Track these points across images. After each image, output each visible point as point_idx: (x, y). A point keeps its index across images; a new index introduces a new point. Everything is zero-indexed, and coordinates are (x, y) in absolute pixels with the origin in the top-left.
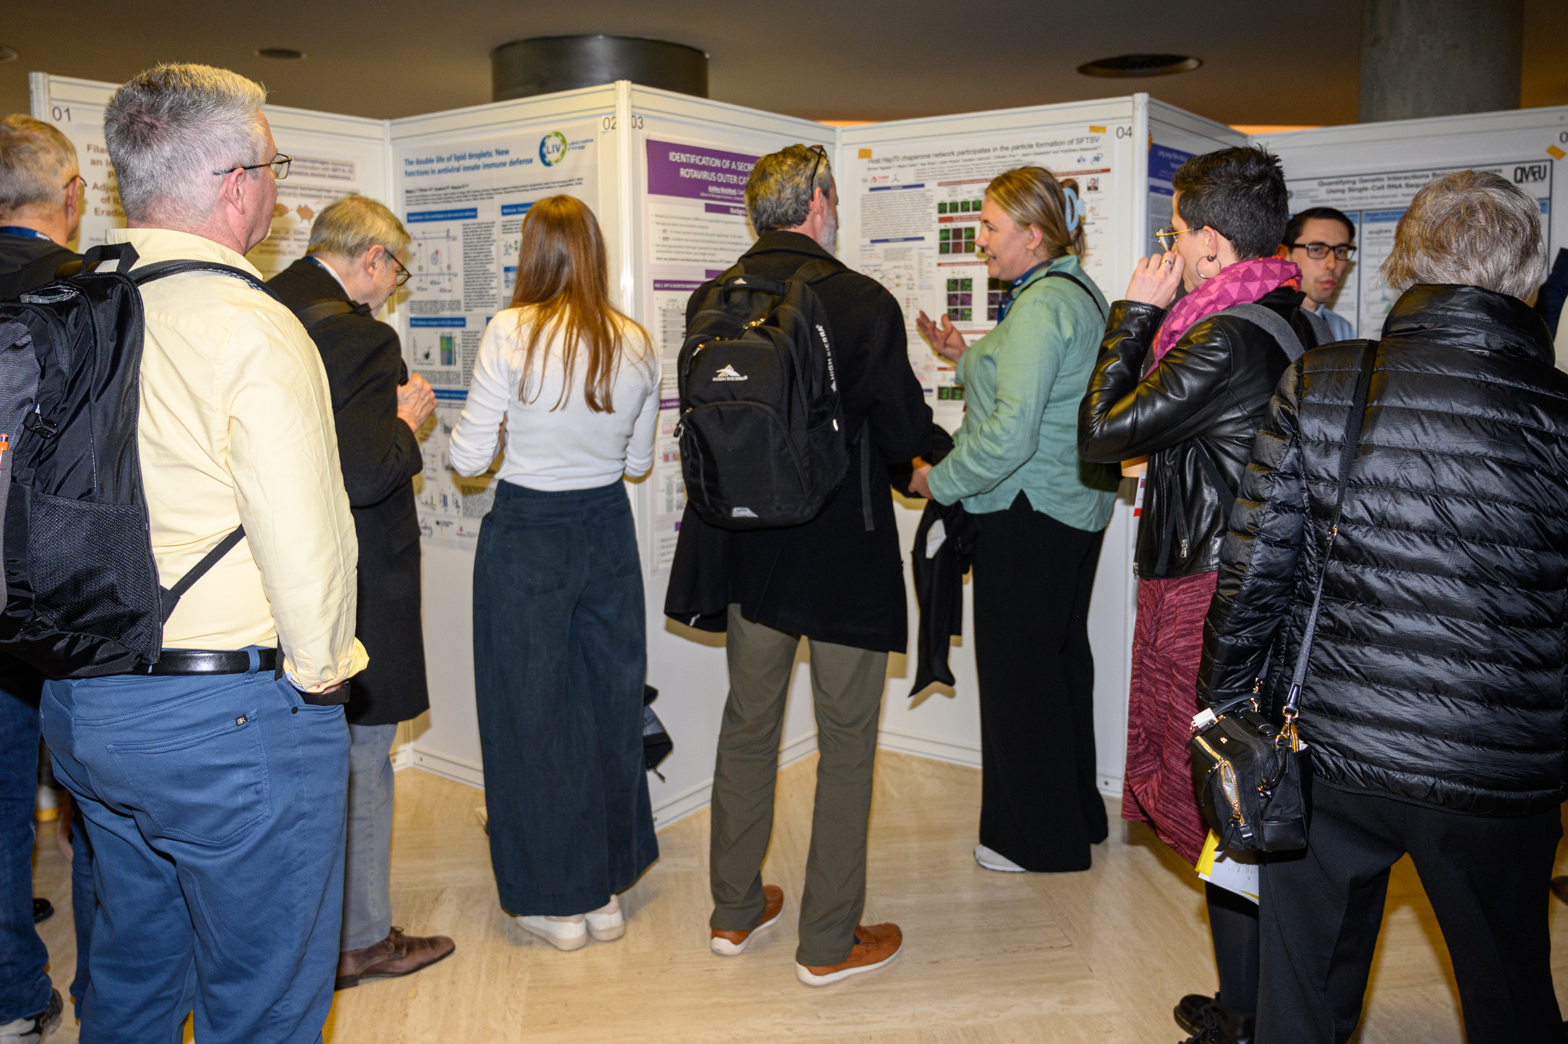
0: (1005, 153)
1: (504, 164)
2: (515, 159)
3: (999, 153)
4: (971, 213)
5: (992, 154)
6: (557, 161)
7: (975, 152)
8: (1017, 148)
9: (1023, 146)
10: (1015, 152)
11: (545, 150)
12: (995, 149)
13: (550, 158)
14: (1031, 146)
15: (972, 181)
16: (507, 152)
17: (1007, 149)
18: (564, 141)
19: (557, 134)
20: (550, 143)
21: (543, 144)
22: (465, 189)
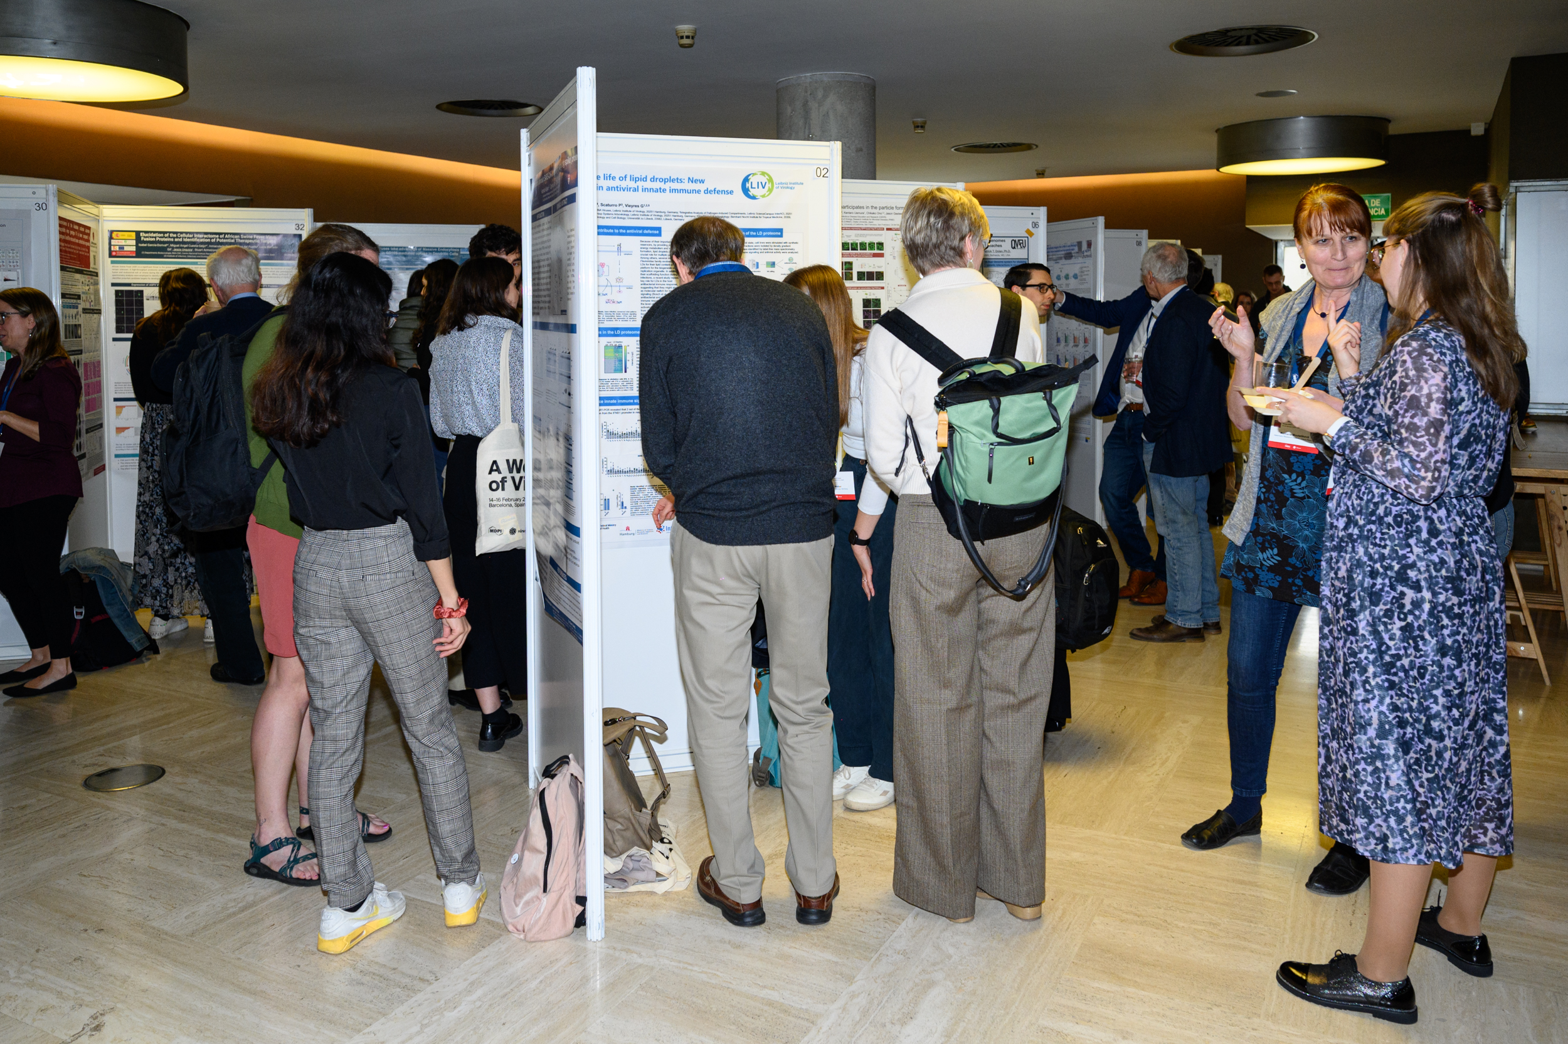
0: (874, 211)
1: (699, 192)
2: (711, 188)
3: (870, 210)
4: (850, 251)
5: (865, 210)
6: (763, 196)
7: (853, 208)
8: (883, 208)
9: (887, 208)
10: (881, 211)
11: (748, 185)
12: (867, 207)
13: (752, 192)
14: (892, 208)
15: (851, 229)
16: (702, 181)
17: (876, 208)
18: (771, 180)
19: (763, 174)
20: (753, 180)
21: (746, 180)
22: (645, 209)
